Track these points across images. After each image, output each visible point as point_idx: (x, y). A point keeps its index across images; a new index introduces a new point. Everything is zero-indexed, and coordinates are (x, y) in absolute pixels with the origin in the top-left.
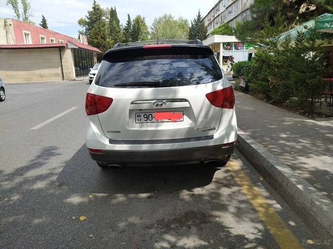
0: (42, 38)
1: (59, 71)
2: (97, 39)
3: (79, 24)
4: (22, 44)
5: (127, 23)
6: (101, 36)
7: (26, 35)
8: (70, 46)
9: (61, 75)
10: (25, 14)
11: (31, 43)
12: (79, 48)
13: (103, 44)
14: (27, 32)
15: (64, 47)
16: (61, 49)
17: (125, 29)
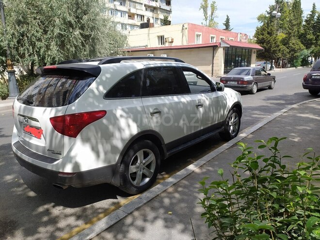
0: (212, 38)
1: (210, 68)
2: (263, 35)
3: (258, 20)
4: (193, 44)
5: (311, 13)
6: (267, 32)
7: (198, 36)
8: (223, 45)
9: (211, 72)
10: (212, 16)
11: (201, 43)
12: (231, 46)
13: (268, 39)
14: (199, 33)
15: (217, 46)
16: (215, 48)
17: (306, 21)
